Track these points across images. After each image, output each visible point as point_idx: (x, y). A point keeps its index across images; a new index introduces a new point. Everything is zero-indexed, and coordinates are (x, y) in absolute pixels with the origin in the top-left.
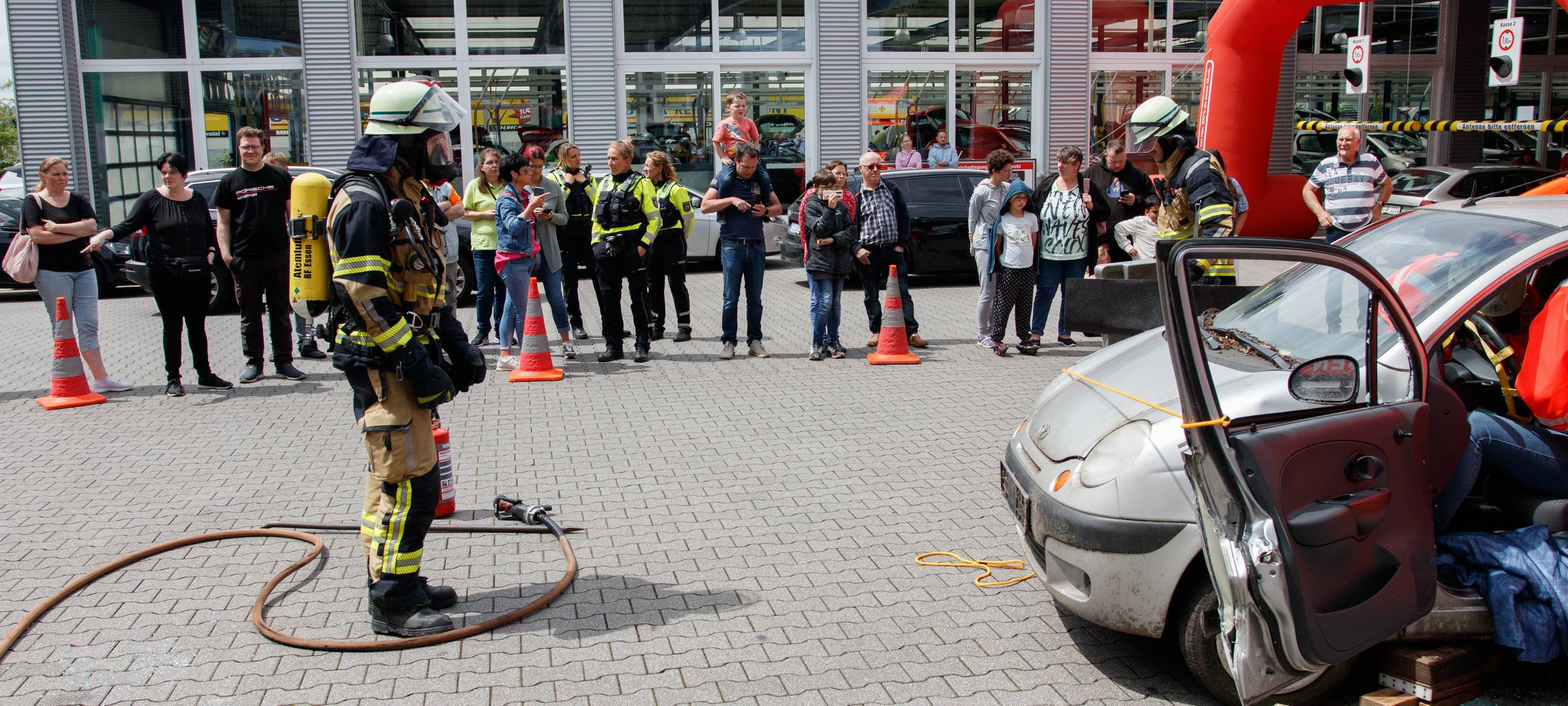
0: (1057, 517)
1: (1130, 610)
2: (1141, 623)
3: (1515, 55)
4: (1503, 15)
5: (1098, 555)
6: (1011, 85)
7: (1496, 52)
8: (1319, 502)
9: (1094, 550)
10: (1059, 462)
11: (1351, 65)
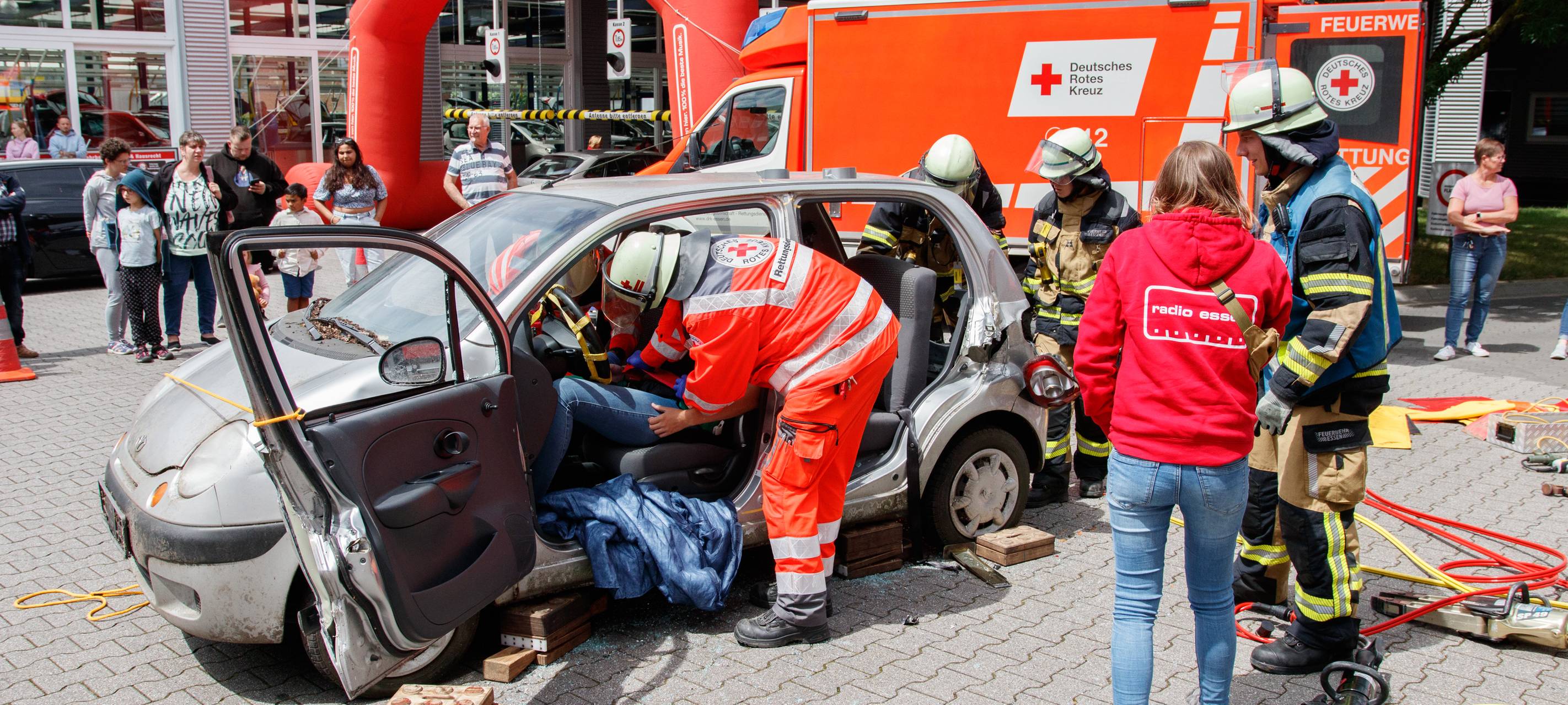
0: (156, 535)
1: (245, 620)
2: (259, 630)
3: (626, 52)
4: (614, 16)
5: (204, 568)
6: (149, 68)
7: (611, 49)
8: (408, 483)
9: (199, 563)
10: (156, 474)
11: (489, 57)
